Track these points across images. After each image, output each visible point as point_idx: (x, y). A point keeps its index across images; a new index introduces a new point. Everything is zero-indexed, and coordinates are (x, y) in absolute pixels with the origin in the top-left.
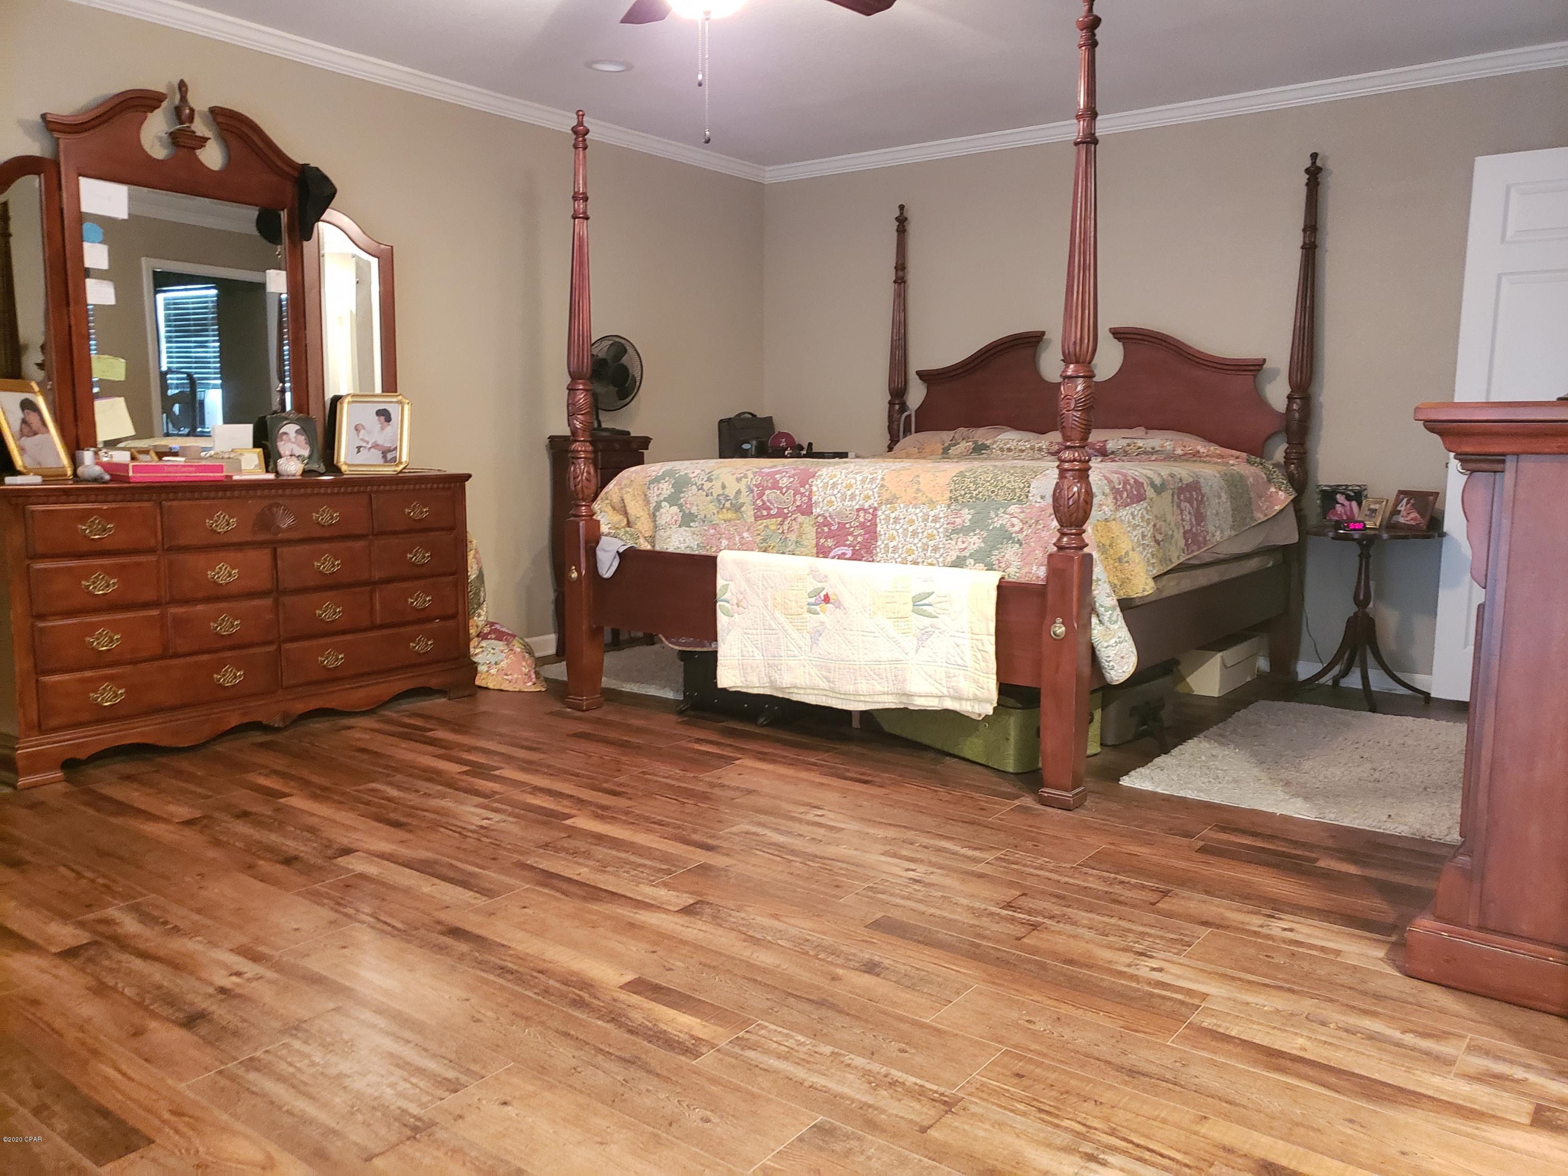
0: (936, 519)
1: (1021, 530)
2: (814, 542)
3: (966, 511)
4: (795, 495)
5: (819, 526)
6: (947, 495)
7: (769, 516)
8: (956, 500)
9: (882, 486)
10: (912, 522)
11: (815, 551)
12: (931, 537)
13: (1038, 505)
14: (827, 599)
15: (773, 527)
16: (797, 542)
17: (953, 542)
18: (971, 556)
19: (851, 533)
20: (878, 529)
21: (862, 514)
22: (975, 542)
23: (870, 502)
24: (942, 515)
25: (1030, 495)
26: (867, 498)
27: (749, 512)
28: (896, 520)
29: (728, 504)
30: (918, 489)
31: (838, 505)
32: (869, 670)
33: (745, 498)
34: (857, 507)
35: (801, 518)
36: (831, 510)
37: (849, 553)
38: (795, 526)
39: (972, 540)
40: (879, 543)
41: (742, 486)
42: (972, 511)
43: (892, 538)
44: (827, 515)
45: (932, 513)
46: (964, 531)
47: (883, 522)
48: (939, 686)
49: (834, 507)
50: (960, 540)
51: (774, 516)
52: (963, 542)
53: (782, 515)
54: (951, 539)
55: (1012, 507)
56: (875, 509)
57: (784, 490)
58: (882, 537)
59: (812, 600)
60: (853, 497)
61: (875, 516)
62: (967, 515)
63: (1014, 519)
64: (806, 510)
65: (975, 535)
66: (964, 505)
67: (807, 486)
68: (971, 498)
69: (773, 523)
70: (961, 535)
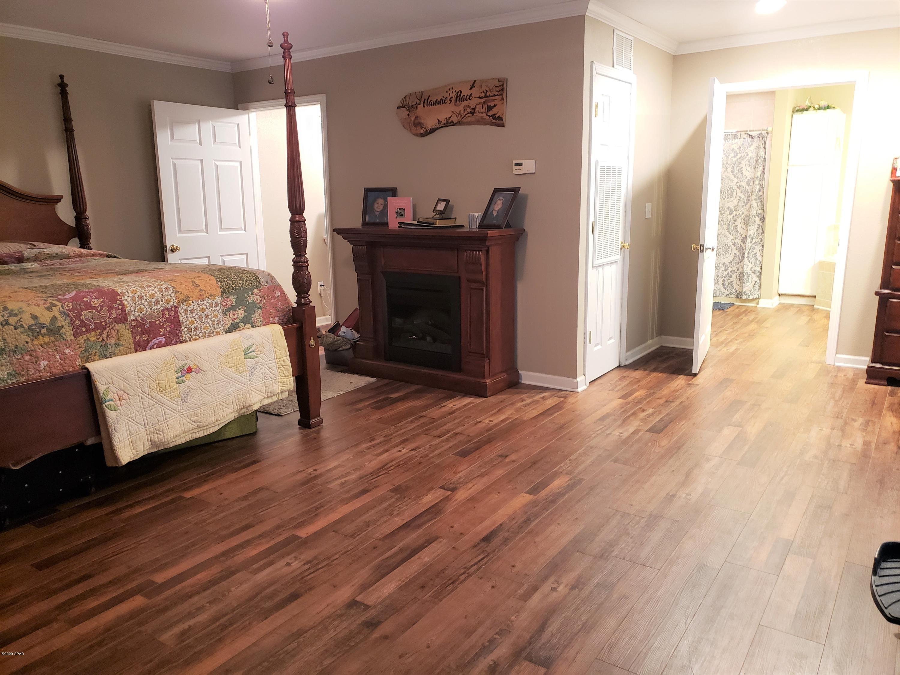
0: (217, 305)
1: (261, 301)
2: (131, 340)
3: (233, 297)
4: (109, 311)
5: (134, 327)
6: (219, 290)
7: (88, 331)
8: (225, 292)
9: (176, 292)
10: (203, 310)
11: (133, 346)
12: (216, 316)
13: (266, 287)
14: (190, 370)
15: (93, 339)
16: (116, 344)
17: (228, 316)
18: (242, 321)
19: (162, 327)
20: (181, 319)
21: (166, 312)
22: (241, 313)
23: (171, 303)
24: (219, 302)
25: (261, 282)
26: (168, 301)
27: (68, 332)
28: (192, 311)
29: (44, 331)
30: (200, 290)
31: (146, 311)
32: (222, 403)
33: (62, 321)
34: (162, 308)
35: (118, 326)
36: (141, 315)
37: (163, 340)
38: (114, 333)
39: (239, 312)
40: (183, 328)
41: (56, 312)
42: (235, 297)
43: (192, 323)
44: (139, 319)
45: (214, 302)
46: (233, 308)
47: (183, 314)
48: (262, 394)
49: (144, 312)
50: (231, 314)
51: (94, 330)
52: (234, 315)
53: (101, 327)
54: (226, 315)
55: (255, 290)
56: (176, 307)
57: (99, 309)
58: (185, 324)
59: (179, 374)
60: (157, 302)
61: (176, 312)
62: (233, 299)
63: (257, 296)
64: (123, 318)
65: (240, 309)
66: (231, 294)
67: (118, 302)
68: (233, 289)
69: (92, 337)
70: (231, 311)
